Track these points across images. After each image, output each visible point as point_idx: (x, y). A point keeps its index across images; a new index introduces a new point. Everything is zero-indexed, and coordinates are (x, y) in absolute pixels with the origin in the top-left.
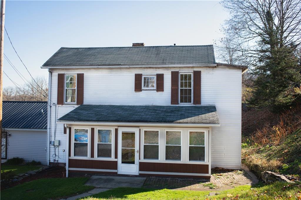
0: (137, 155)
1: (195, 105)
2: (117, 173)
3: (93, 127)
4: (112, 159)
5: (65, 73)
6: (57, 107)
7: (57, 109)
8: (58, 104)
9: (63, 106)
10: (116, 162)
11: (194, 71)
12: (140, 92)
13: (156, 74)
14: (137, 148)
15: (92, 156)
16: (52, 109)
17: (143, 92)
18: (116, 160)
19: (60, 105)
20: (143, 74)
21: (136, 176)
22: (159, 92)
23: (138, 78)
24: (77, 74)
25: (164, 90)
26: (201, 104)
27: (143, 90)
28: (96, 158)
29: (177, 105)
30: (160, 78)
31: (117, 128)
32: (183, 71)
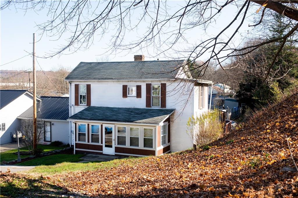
0: (113, 142)
1: (162, 108)
2: (102, 153)
3: (88, 123)
4: (100, 144)
5: (79, 84)
6: (75, 107)
7: (75, 108)
8: (75, 105)
9: (79, 106)
11: (161, 84)
12: (126, 98)
13: (136, 85)
14: (113, 138)
15: (88, 142)
16: (72, 108)
18: (102, 145)
19: (77, 106)
20: (128, 85)
21: (113, 156)
22: (138, 98)
23: (125, 88)
24: (87, 85)
25: (142, 97)
26: (166, 108)
27: (128, 97)
28: (90, 143)
29: (150, 108)
30: (139, 88)
31: (102, 124)
32: (154, 84)
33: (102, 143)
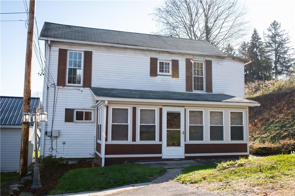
0: (182, 136)
1: (207, 93)
2: (161, 157)
3: (134, 106)
4: (157, 142)
5: (68, 49)
6: (57, 89)
7: (56, 91)
8: (58, 85)
9: (65, 87)
10: (161, 145)
11: (206, 60)
12: (156, 77)
13: (171, 59)
14: (182, 129)
15: (134, 139)
16: (49, 91)
17: (158, 77)
18: (160, 143)
19: (61, 87)
20: (158, 58)
21: (181, 159)
22: (174, 78)
23: (153, 61)
24: (84, 51)
25: (180, 76)
26: (212, 92)
27: (159, 75)
28: (138, 142)
29: (192, 92)
30: (175, 64)
31: (161, 107)
32: (196, 60)
33: (161, 140)
